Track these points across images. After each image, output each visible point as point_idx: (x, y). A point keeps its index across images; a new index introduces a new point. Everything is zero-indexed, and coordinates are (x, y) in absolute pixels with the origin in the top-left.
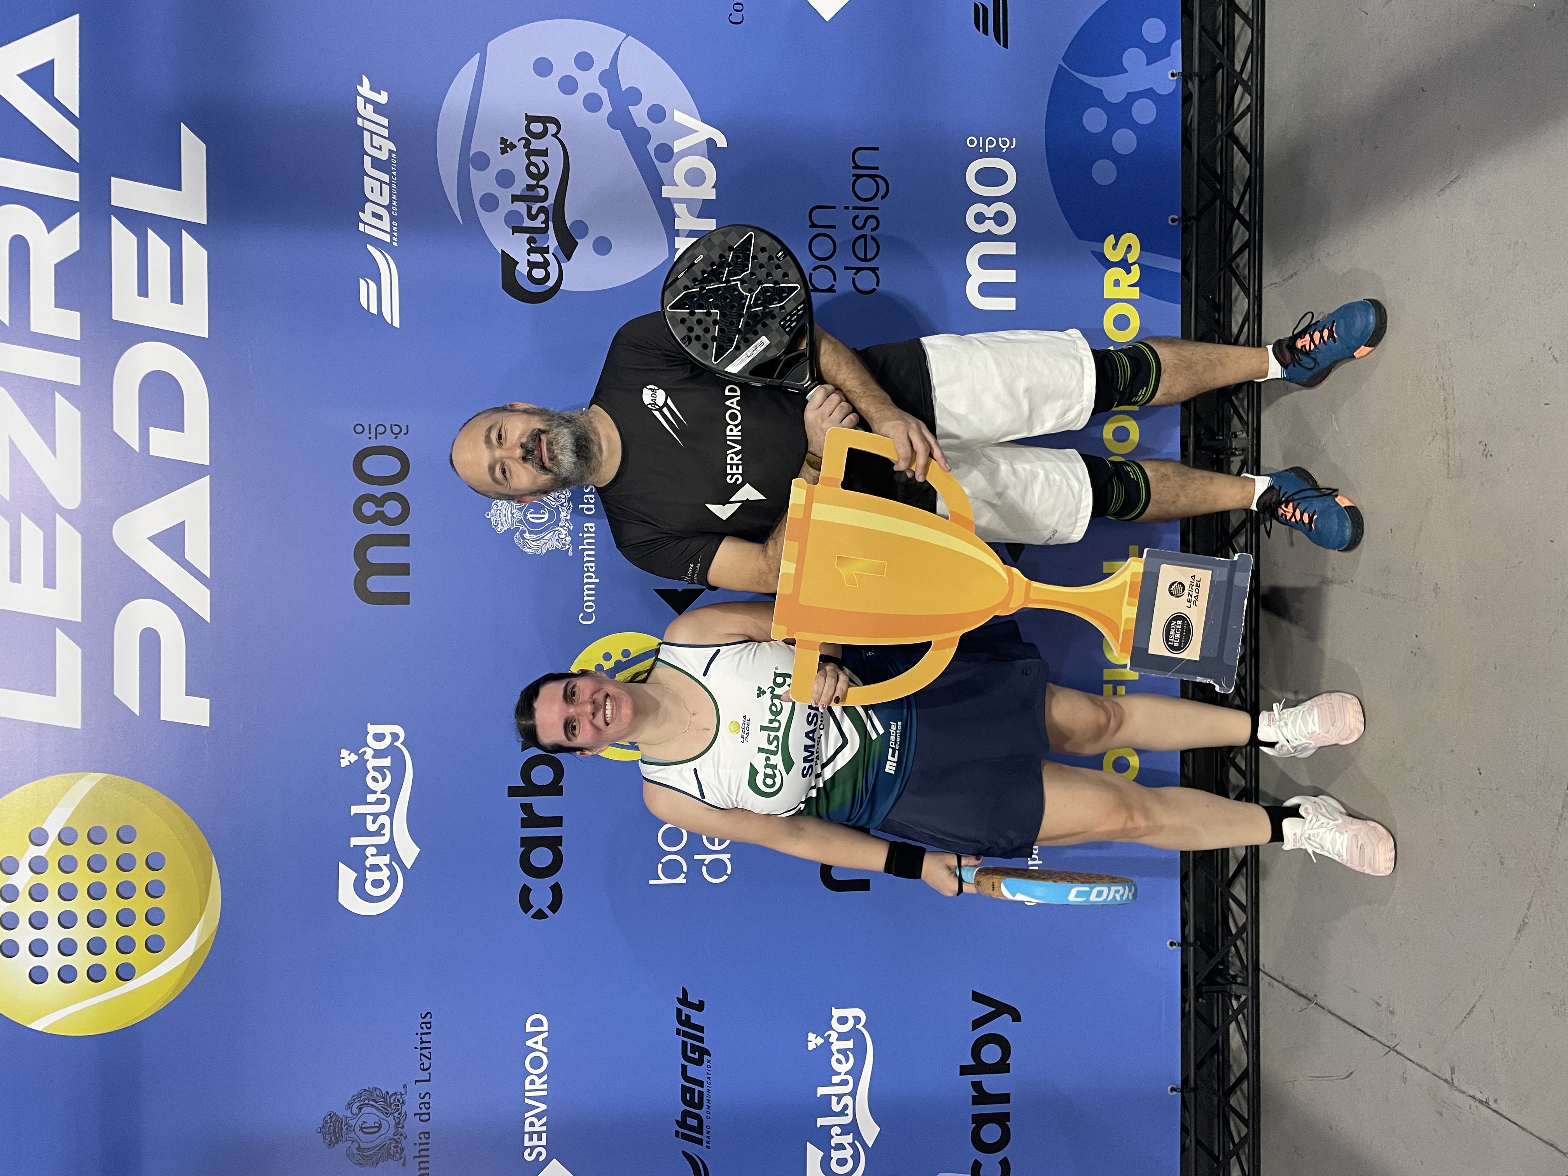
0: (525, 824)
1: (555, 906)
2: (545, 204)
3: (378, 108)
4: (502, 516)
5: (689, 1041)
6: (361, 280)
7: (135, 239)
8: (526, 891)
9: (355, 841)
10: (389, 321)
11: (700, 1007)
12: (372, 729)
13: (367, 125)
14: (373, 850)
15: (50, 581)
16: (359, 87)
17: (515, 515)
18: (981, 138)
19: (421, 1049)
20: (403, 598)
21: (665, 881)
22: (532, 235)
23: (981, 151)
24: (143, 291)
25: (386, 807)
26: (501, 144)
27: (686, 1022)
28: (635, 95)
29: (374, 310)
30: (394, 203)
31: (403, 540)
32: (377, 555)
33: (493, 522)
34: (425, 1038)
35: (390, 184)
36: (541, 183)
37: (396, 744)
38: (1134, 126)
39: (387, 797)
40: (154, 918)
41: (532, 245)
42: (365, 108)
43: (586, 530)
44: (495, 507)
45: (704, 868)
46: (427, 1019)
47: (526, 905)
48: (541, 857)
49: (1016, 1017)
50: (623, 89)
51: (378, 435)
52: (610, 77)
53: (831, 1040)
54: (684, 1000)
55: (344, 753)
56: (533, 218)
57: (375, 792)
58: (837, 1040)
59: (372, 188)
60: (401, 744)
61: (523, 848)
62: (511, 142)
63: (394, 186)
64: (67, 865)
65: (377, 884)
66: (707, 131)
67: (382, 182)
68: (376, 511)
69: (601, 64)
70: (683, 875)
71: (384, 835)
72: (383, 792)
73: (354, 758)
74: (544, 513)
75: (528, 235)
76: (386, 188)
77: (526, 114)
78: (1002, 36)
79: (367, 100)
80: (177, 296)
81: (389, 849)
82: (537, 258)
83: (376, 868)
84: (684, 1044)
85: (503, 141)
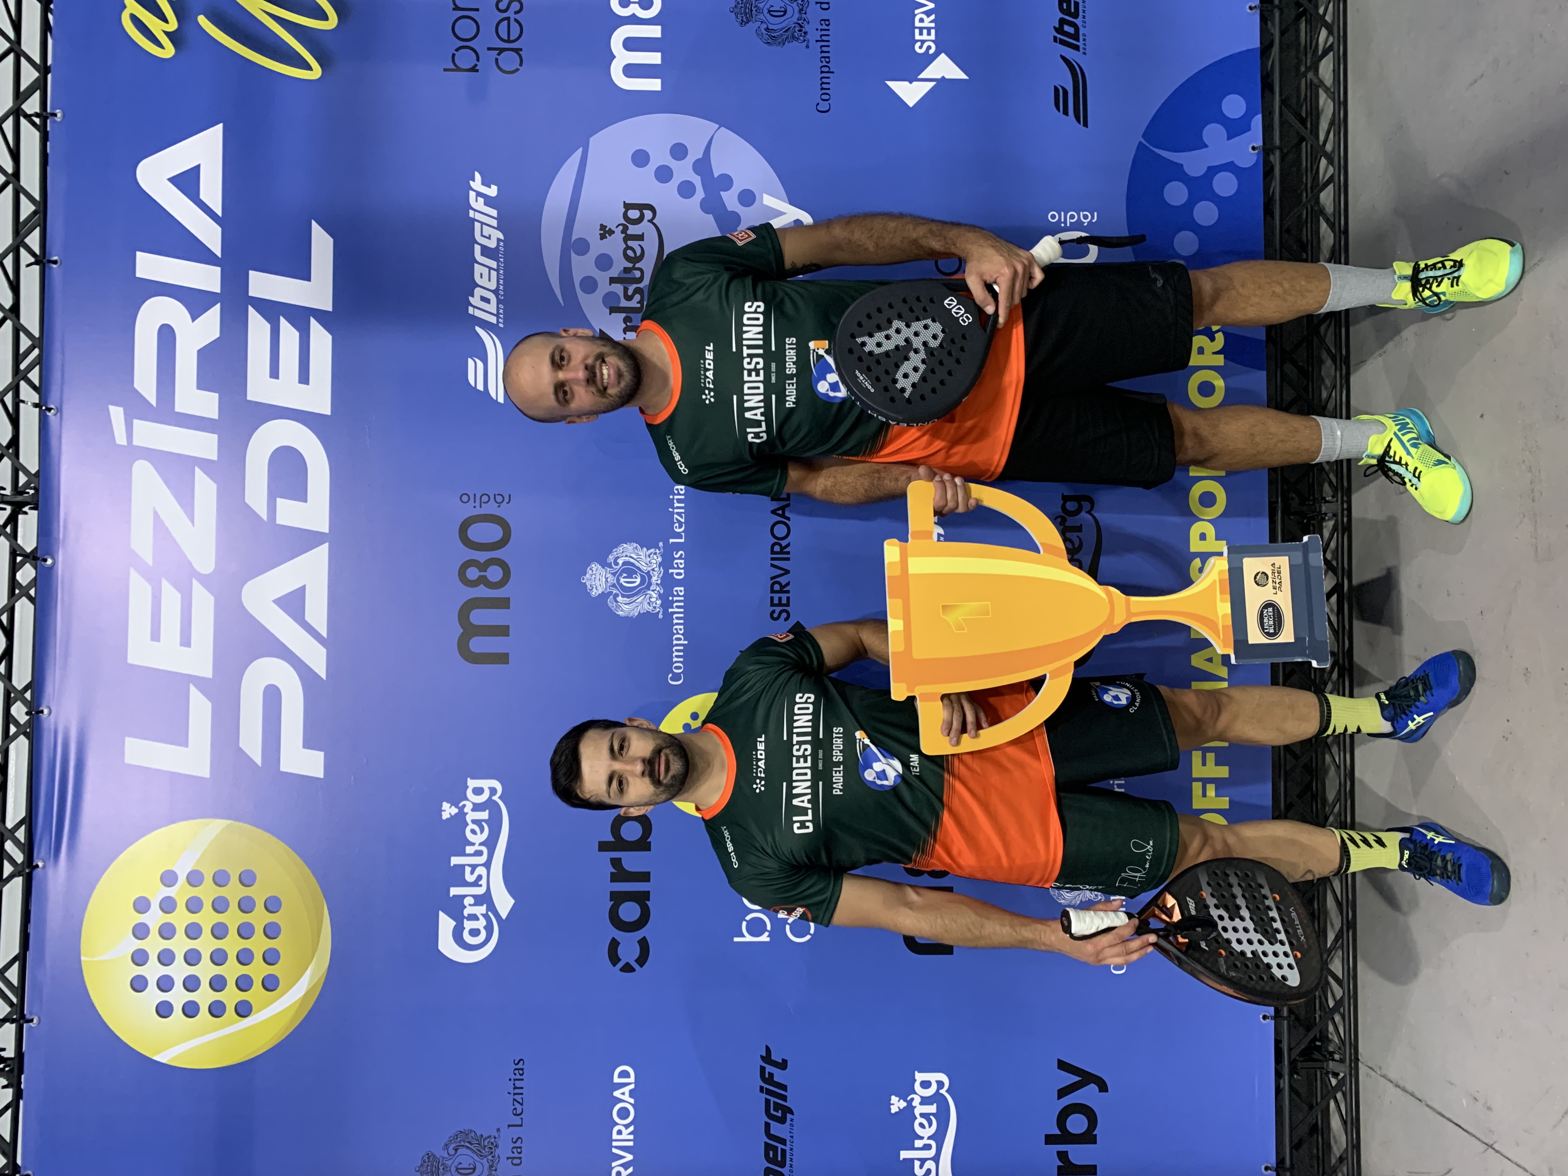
0: (614, 878)
1: (642, 960)
2: (641, 285)
3: (489, 201)
4: (597, 580)
5: (772, 1099)
6: (469, 360)
7: (269, 326)
8: (614, 945)
9: (454, 891)
10: (494, 396)
11: (783, 1065)
12: (472, 783)
13: (478, 216)
14: (472, 901)
15: (186, 642)
16: (471, 182)
17: (609, 580)
18: (1062, 213)
19: (515, 1094)
20: (502, 658)
21: (749, 938)
22: (628, 315)
23: (1063, 225)
24: (274, 373)
25: (483, 859)
26: (600, 230)
27: (768, 1079)
28: (726, 182)
29: (480, 387)
30: (501, 287)
31: (504, 603)
32: (478, 617)
33: (589, 587)
34: (518, 1084)
35: (497, 270)
36: (637, 265)
37: (493, 798)
38: (1215, 198)
39: (484, 849)
40: (271, 957)
42: (477, 201)
43: (675, 593)
44: (590, 572)
45: (788, 927)
46: (520, 1066)
47: (614, 958)
48: (630, 911)
49: (1103, 1087)
50: (716, 175)
51: (482, 504)
52: (703, 166)
53: (914, 1104)
54: (767, 1058)
55: (446, 805)
56: (629, 298)
57: (473, 844)
58: (921, 1104)
59: (481, 274)
60: (500, 798)
61: (612, 903)
62: (610, 229)
63: (501, 272)
64: (194, 906)
65: (475, 933)
66: (795, 212)
67: (490, 268)
68: (480, 576)
69: (695, 153)
70: (767, 934)
71: (481, 886)
72: (481, 844)
74: (636, 578)
75: (624, 315)
76: (494, 274)
77: (624, 201)
78: (1082, 117)
79: (479, 194)
80: (304, 377)
81: (485, 899)
83: (473, 917)
84: (767, 1101)
85: (603, 227)
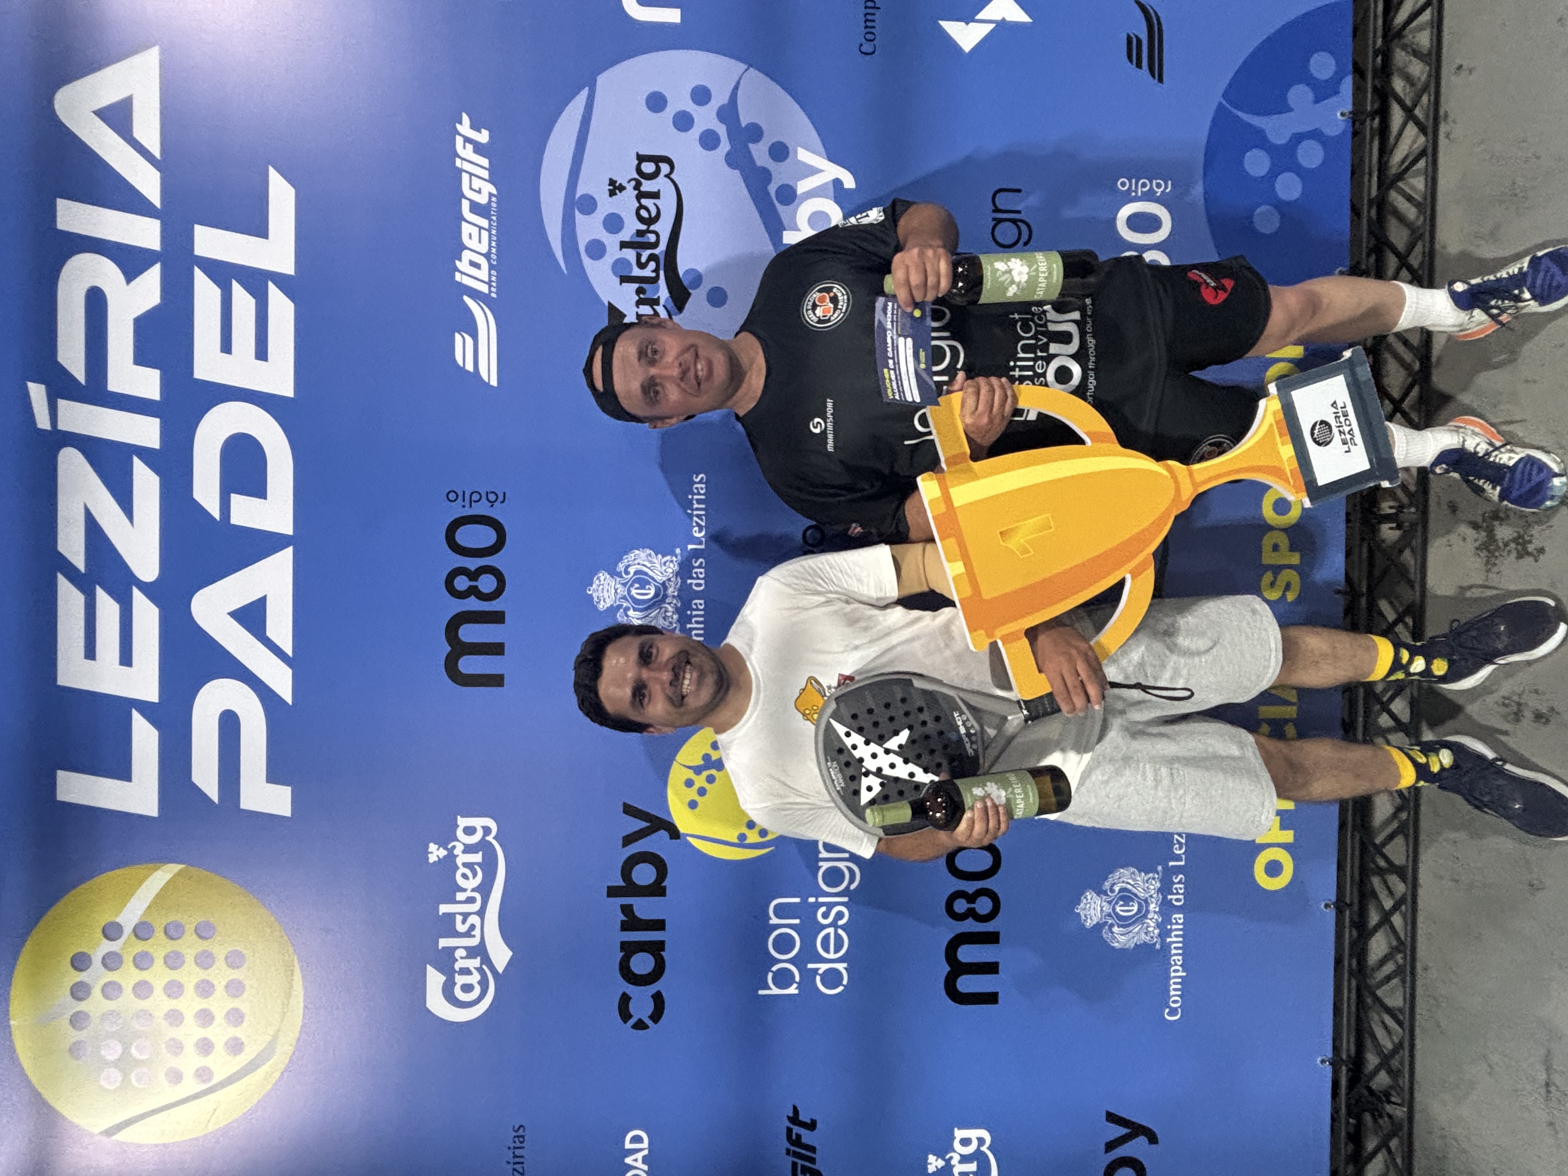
0: (625, 927)
1: (657, 1015)
2: (656, 251)
3: (479, 148)
4: (605, 591)
5: (800, 1162)
6: (457, 336)
7: (218, 291)
8: (625, 999)
9: (443, 943)
10: (486, 380)
11: (812, 1126)
12: (463, 822)
13: (466, 166)
14: (463, 953)
15: (126, 658)
16: (458, 126)
17: (618, 591)
18: (1134, 181)
19: (515, 1163)
20: (496, 680)
21: (775, 991)
22: (643, 285)
23: (1133, 194)
24: (226, 347)
25: (476, 907)
26: (610, 185)
27: (796, 1141)
28: (755, 133)
29: (470, 367)
30: (494, 250)
31: (498, 618)
32: (469, 633)
33: (596, 599)
34: (518, 1152)
35: (489, 230)
36: (652, 228)
37: (487, 838)
38: (1298, 170)
39: (477, 896)
40: (234, 1018)
41: (642, 296)
42: (464, 148)
43: (694, 607)
44: (597, 582)
45: (818, 978)
46: (521, 1132)
47: (625, 1015)
48: (642, 963)
49: (1153, 1138)
50: (743, 125)
51: (473, 503)
52: (729, 113)
53: (953, 1162)
54: (795, 1119)
55: (433, 847)
56: (642, 266)
57: (465, 890)
58: (960, 1162)
59: (470, 235)
60: (494, 838)
61: (622, 954)
62: (620, 184)
63: (494, 232)
64: (142, 962)
65: (467, 988)
66: (832, 171)
67: (480, 228)
68: (470, 587)
69: (719, 99)
70: (795, 985)
71: (474, 936)
72: (473, 890)
73: (443, 853)
74: (649, 589)
75: (636, 286)
76: (485, 234)
77: (637, 154)
78: (1157, 72)
79: (467, 140)
80: (262, 354)
81: (480, 951)
82: (646, 310)
83: (466, 971)
84: (794, 1165)
85: (612, 182)
